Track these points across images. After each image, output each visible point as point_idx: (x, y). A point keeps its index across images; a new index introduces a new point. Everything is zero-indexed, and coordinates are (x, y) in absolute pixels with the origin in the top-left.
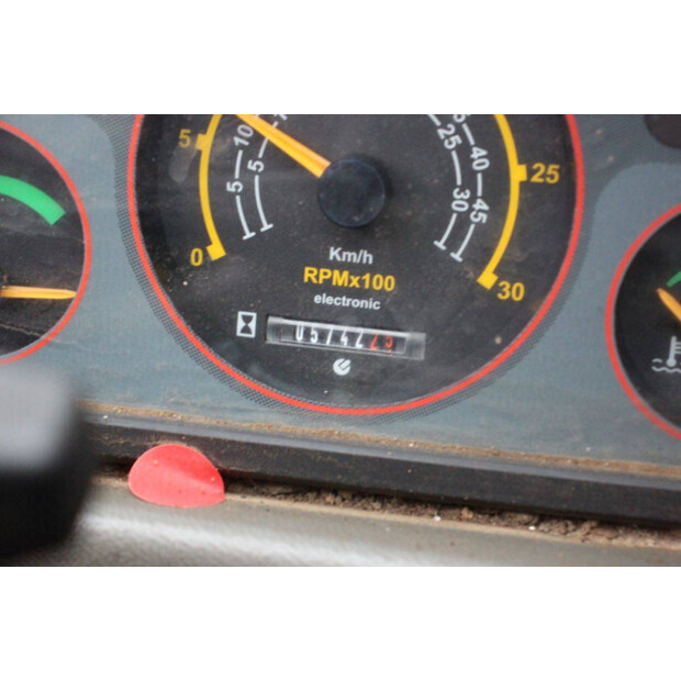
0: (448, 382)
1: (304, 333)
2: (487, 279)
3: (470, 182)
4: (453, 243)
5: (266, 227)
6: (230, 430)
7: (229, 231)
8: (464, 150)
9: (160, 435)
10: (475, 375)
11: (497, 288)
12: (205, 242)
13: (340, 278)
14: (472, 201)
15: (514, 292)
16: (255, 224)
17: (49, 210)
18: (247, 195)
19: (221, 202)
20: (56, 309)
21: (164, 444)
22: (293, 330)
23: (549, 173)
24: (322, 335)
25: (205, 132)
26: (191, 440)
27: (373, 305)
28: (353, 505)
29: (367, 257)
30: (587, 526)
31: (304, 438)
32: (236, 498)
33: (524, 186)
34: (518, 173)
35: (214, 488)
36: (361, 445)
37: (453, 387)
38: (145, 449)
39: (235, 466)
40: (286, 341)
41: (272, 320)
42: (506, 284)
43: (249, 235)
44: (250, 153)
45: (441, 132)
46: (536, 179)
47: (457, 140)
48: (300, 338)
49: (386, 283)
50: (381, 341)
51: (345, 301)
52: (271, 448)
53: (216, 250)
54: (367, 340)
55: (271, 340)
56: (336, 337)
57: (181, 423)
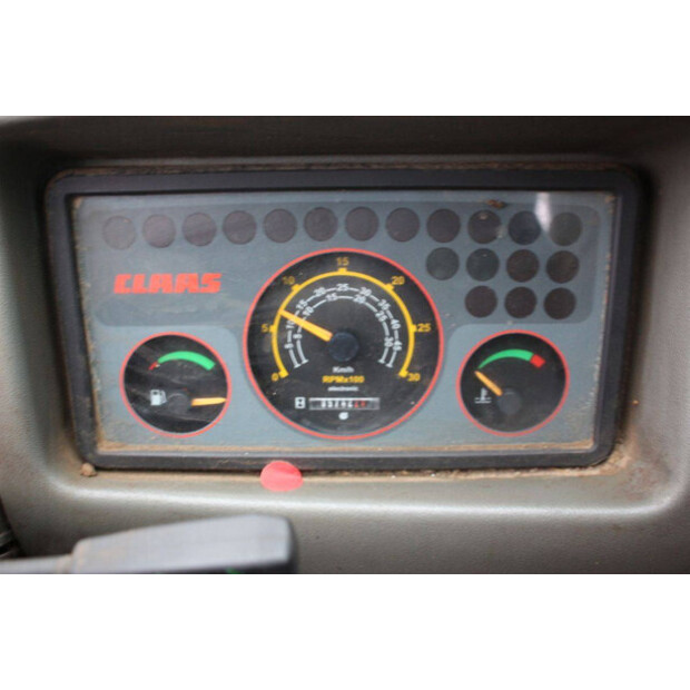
0: (392, 421)
1: (326, 403)
2: (403, 373)
3: (392, 334)
4: (387, 360)
5: (305, 361)
6: (303, 453)
7: (288, 365)
8: (388, 321)
9: (272, 459)
10: (401, 419)
11: (408, 377)
12: (277, 370)
13: (340, 379)
14: (393, 342)
15: (415, 377)
16: (299, 361)
17: (208, 364)
18: (295, 350)
19: (284, 353)
20: (217, 409)
21: (273, 462)
22: (319, 403)
23: (425, 327)
24: (334, 402)
25: (272, 324)
26: (285, 459)
27: (355, 389)
28: (356, 475)
29: (350, 370)
30: (455, 472)
31: (334, 452)
32: (307, 480)
33: (416, 334)
34: (412, 329)
35: (296, 477)
36: (359, 452)
37: (393, 424)
38: (265, 465)
39: (306, 467)
40: (318, 409)
41: (312, 399)
42: (411, 375)
43: (297, 365)
44: (295, 331)
45: (378, 315)
46: (420, 330)
47: (385, 317)
48: (324, 405)
49: (360, 379)
50: (360, 402)
51: (343, 389)
52: (320, 459)
53: (284, 373)
54: (354, 403)
55: (312, 408)
56: (340, 402)
57: (280, 452)
